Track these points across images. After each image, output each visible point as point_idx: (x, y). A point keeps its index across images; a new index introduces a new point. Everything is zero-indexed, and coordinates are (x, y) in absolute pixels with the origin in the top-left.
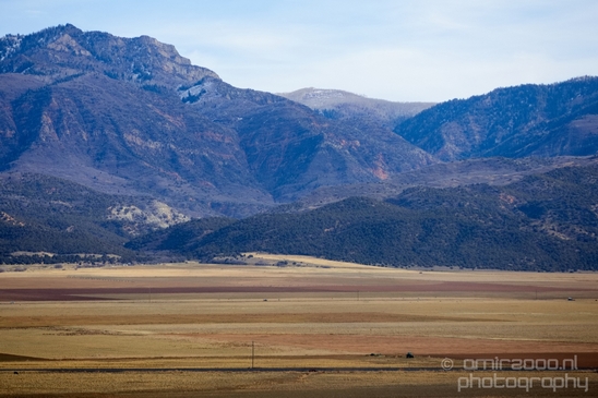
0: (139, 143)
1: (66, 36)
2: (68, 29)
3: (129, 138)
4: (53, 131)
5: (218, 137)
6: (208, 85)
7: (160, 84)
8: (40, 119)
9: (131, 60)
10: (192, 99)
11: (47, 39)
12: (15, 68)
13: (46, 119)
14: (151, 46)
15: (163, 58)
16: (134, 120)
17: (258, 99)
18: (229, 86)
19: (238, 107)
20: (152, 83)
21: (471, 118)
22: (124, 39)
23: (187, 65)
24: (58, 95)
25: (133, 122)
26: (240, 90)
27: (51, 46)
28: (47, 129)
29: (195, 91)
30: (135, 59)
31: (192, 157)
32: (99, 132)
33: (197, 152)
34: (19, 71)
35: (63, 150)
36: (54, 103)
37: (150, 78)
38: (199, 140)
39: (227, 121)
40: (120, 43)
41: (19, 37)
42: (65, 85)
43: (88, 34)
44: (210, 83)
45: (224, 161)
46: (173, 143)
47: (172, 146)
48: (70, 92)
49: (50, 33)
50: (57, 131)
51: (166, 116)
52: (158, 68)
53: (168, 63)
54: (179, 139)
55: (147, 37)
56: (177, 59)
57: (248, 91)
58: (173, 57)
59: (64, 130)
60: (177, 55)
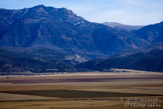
0: (65, 38)
1: (41, 8)
2: (42, 6)
3: (62, 37)
4: (41, 35)
5: (87, 36)
6: (82, 21)
7: (69, 21)
8: (38, 32)
9: (60, 15)
10: (78, 25)
11: (36, 9)
12: (29, 17)
13: (39, 32)
14: (65, 10)
15: (69, 14)
16: (64, 32)
17: (97, 25)
18: (88, 22)
19: (92, 28)
20: (66, 21)
21: (155, 30)
22: (58, 9)
23: (75, 16)
24: (42, 25)
25: (63, 32)
26: (92, 23)
27: (37, 11)
28: (39, 35)
29: (79, 23)
30: (61, 14)
31: (80, 42)
32: (54, 35)
33: (81, 40)
34: (30, 18)
35: (44, 41)
36: (41, 27)
37: (66, 20)
38: (82, 37)
39: (89, 31)
40: (57, 10)
41: (28, 8)
42: (44, 22)
43: (47, 7)
44: (83, 21)
45: (89, 43)
46: (75, 38)
47: (75, 39)
48: (45, 24)
49: (37, 7)
50: (42, 35)
51: (72, 30)
52: (68, 17)
53: (71, 15)
54: (76, 37)
55: (64, 8)
56: (73, 14)
57: (94, 23)
58: (72, 14)
59: (44, 35)
60: (73, 13)
